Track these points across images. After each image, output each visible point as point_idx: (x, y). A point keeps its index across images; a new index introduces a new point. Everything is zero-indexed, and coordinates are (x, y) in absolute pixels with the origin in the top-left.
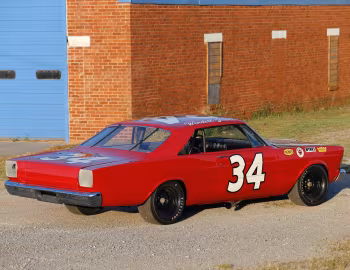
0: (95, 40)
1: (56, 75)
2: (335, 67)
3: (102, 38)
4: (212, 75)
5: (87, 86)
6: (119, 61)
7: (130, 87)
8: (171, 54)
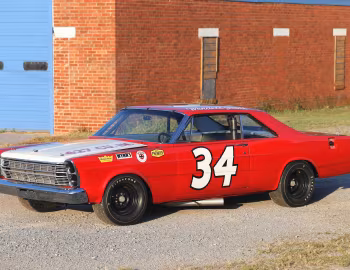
0: (81, 32)
1: (43, 67)
2: (342, 66)
3: (87, 29)
4: (206, 69)
5: (72, 78)
6: (103, 52)
7: (114, 79)
8: (160, 47)
